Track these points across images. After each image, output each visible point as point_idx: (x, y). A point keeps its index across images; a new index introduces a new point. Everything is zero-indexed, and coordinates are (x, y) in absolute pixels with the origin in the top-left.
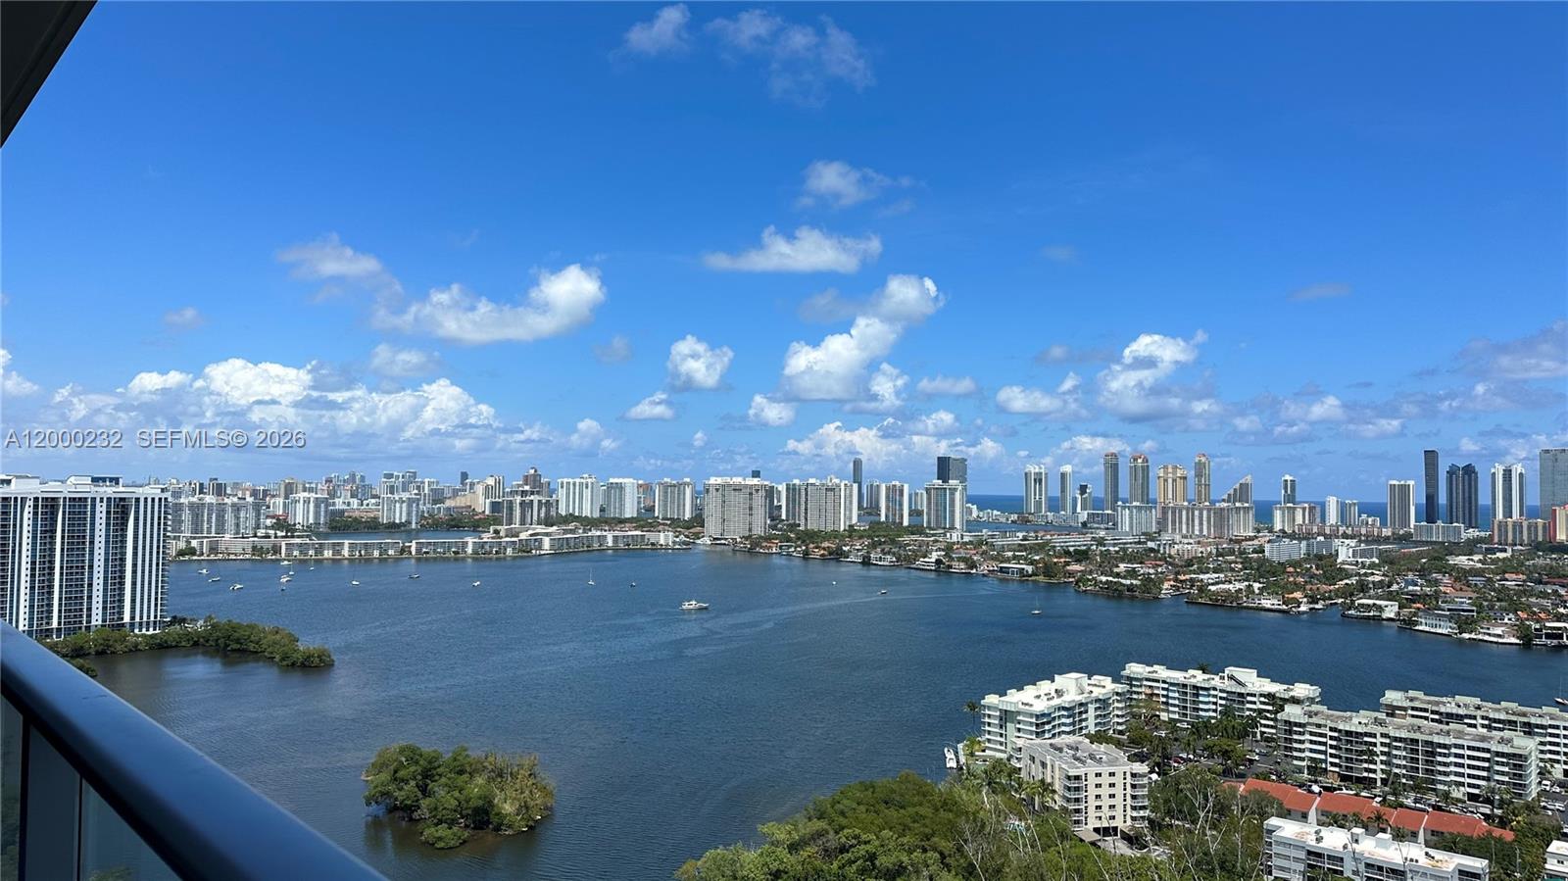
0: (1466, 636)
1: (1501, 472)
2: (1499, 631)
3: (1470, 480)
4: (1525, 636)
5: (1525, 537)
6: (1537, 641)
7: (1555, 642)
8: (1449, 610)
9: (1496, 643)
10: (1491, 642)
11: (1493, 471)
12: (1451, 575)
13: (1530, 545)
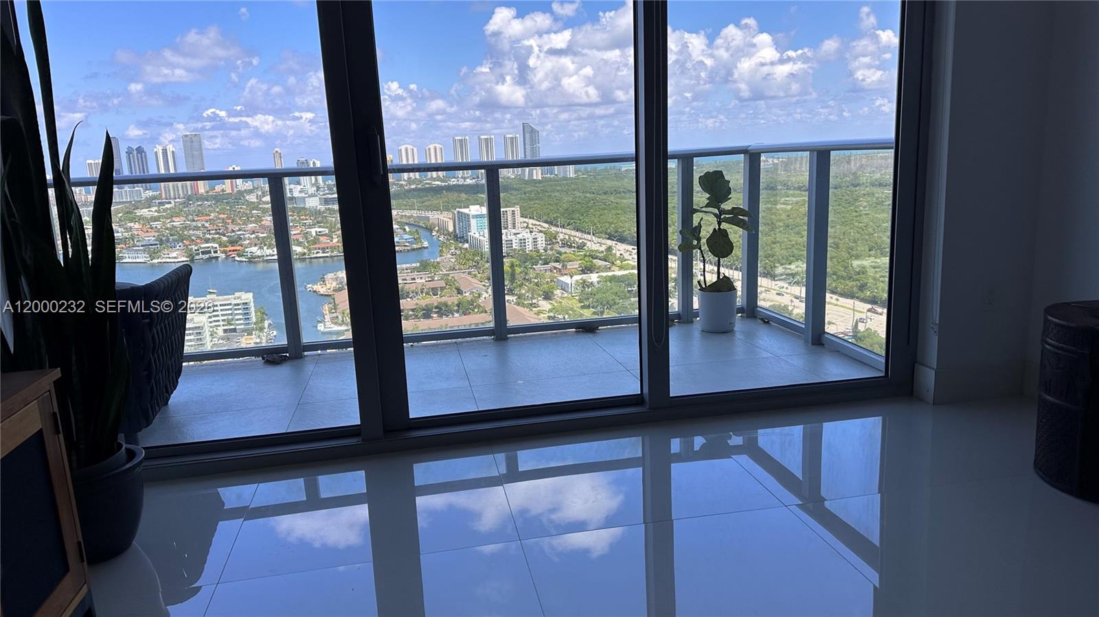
0: (155, 261)
1: (161, 151)
2: (174, 255)
3: (142, 158)
4: (191, 255)
5: (182, 193)
6: (197, 257)
7: (207, 256)
8: (142, 246)
9: (174, 262)
10: (171, 262)
11: (155, 150)
12: (139, 223)
13: (184, 198)
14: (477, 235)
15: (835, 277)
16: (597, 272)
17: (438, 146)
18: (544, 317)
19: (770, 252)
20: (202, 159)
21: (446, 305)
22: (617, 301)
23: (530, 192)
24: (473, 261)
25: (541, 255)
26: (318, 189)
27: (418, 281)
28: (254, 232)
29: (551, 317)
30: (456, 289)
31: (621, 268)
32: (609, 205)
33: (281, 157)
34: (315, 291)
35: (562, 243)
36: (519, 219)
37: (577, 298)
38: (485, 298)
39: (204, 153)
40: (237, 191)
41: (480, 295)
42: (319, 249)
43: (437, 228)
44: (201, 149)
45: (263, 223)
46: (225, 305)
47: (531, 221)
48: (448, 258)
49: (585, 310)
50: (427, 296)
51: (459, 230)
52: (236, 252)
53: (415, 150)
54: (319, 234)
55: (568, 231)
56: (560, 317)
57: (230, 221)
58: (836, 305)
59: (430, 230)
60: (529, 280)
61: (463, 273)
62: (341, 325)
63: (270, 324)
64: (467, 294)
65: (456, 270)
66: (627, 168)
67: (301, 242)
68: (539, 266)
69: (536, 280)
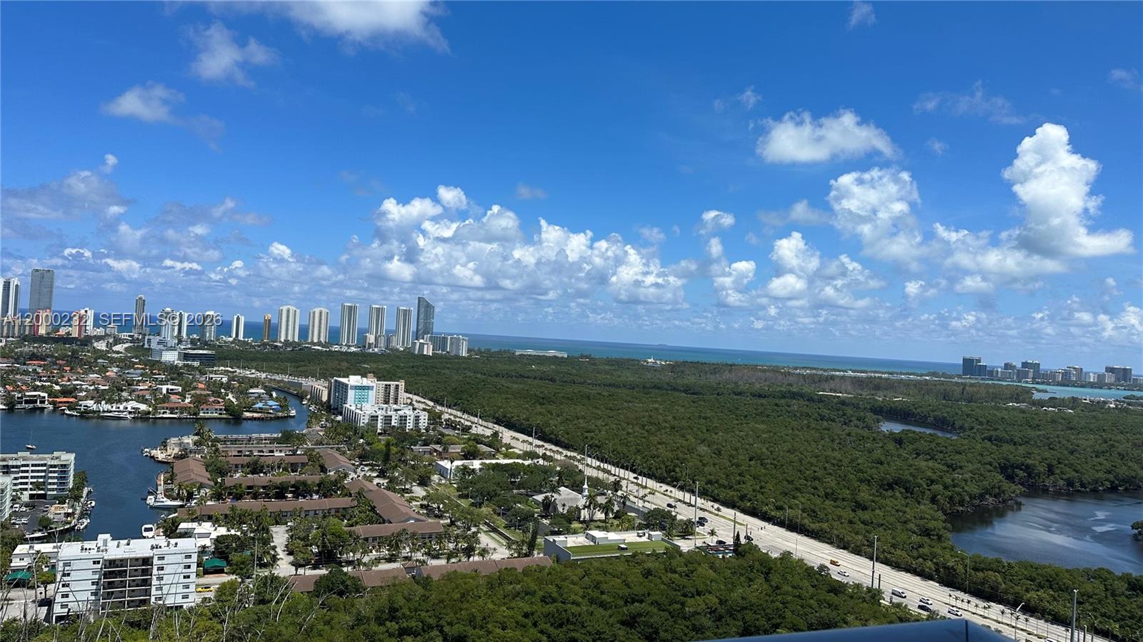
1: (2, 283)
4: (10, 403)
5: (16, 331)
6: (19, 406)
7: (31, 406)
13: (20, 337)
14: (353, 408)
15: (716, 485)
16: (481, 459)
17: (324, 311)
18: (416, 505)
19: (655, 453)
20: (51, 298)
21: (304, 483)
22: (499, 492)
23: (418, 367)
24: (344, 435)
25: (422, 435)
26: (180, 341)
27: (277, 454)
28: (94, 384)
29: (425, 505)
30: (320, 466)
31: (506, 456)
32: (500, 388)
33: (144, 305)
34: (153, 457)
35: (446, 424)
36: (403, 395)
37: (455, 486)
38: (352, 479)
39: (55, 291)
40: (85, 336)
41: (346, 476)
42: (167, 409)
43: (309, 397)
44: (51, 287)
45: (108, 374)
46: (39, 465)
47: (415, 398)
48: (318, 430)
49: (462, 500)
50: (284, 472)
51: (334, 401)
52: (67, 404)
53: (298, 311)
54: (169, 392)
55: (454, 412)
56: (434, 506)
57: (69, 368)
58: (717, 515)
59: (300, 397)
60: (405, 462)
61: (331, 448)
62: (174, 499)
63: (89, 492)
64: (332, 473)
65: (323, 445)
66: (521, 353)
67: (147, 399)
68: (417, 447)
69: (413, 463)
